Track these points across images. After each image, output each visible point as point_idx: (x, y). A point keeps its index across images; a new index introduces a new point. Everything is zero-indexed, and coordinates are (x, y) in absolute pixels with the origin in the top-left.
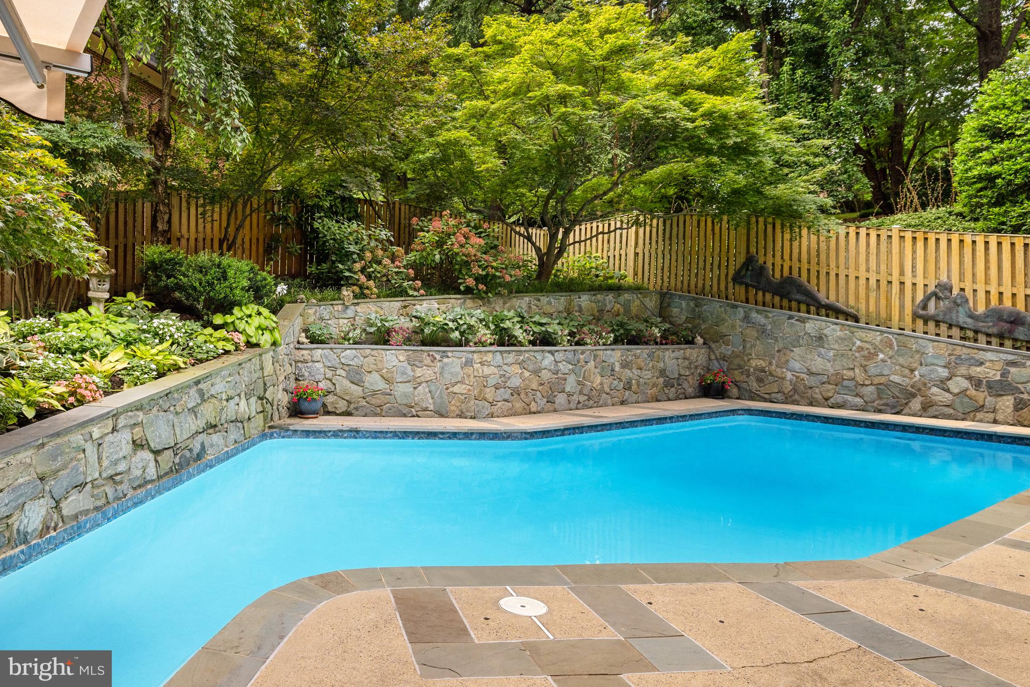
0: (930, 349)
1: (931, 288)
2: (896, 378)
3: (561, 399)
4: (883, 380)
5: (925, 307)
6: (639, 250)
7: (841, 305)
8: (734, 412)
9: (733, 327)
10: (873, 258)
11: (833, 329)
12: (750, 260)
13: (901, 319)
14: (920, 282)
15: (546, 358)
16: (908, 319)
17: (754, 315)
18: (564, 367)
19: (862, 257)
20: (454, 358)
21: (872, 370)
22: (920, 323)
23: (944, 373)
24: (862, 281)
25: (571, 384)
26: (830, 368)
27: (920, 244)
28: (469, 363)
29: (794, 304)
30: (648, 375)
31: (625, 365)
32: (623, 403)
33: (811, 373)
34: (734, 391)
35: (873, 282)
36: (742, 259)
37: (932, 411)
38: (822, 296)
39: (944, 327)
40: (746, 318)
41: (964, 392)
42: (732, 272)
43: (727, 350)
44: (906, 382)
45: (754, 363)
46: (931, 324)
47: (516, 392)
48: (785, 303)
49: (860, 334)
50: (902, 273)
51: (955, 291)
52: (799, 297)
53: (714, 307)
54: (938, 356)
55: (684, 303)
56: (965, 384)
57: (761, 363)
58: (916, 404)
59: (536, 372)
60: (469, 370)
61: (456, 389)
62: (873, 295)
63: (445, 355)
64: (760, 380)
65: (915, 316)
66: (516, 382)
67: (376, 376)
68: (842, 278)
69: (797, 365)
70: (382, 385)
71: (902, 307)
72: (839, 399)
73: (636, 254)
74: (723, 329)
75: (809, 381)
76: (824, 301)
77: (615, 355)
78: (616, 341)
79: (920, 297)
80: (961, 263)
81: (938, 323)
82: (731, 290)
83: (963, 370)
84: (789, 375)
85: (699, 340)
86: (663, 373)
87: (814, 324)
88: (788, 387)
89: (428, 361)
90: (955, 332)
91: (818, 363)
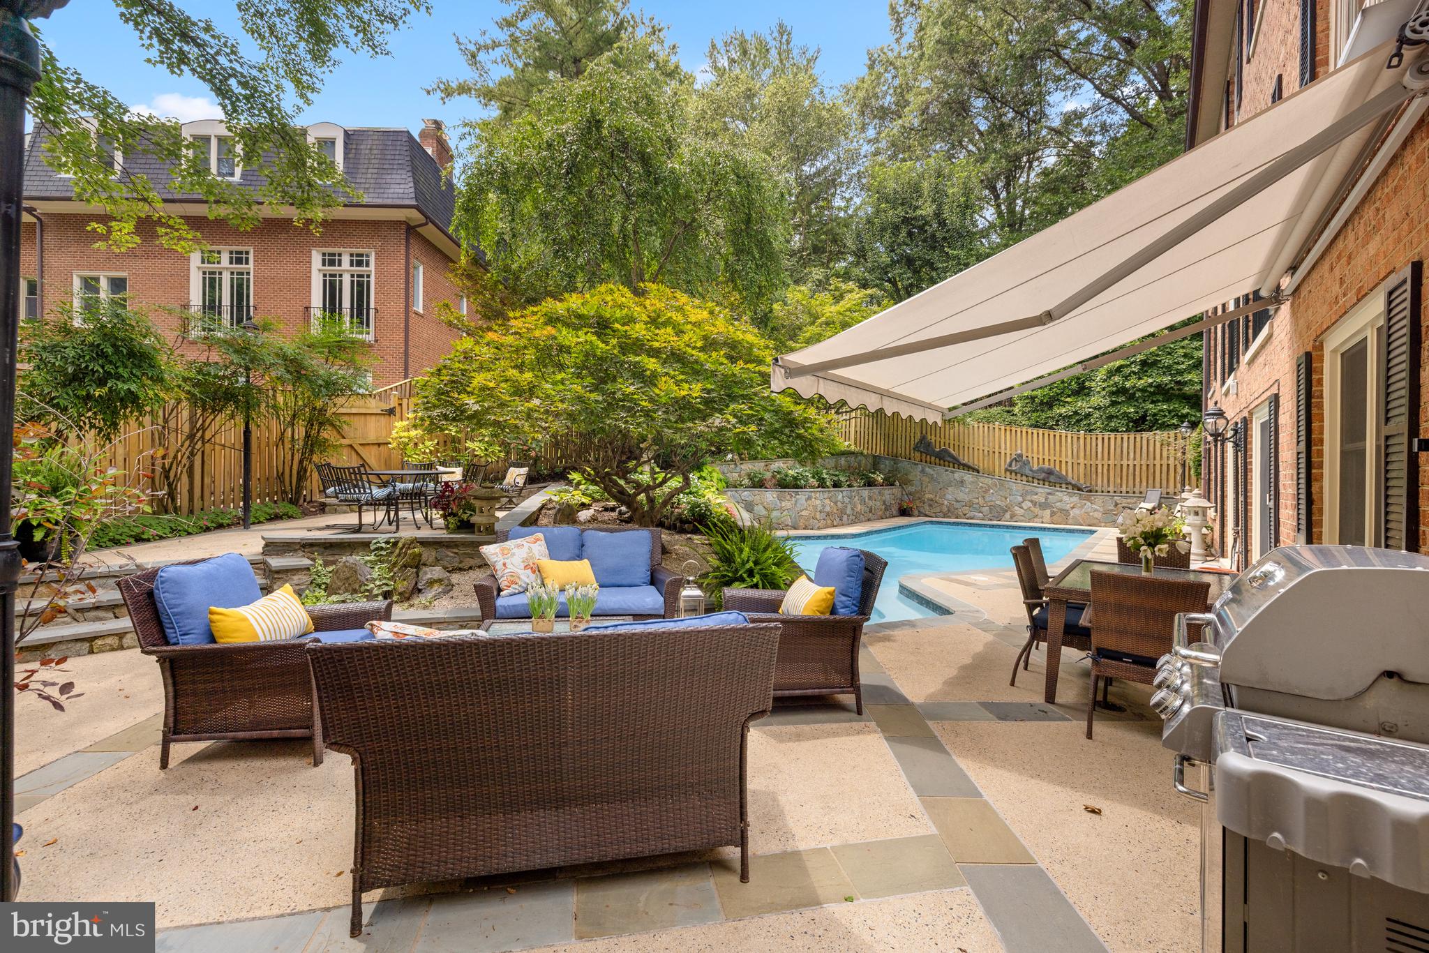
0: (1014, 487)
1: (1014, 456)
2: (998, 503)
3: (845, 518)
4: (992, 503)
5: (1010, 465)
6: (858, 429)
7: (971, 464)
8: (925, 523)
9: (916, 476)
10: (986, 439)
11: (968, 477)
12: (923, 438)
13: (1000, 472)
14: (1008, 452)
15: (840, 495)
16: (1003, 472)
17: (927, 469)
18: (847, 500)
19: (981, 438)
20: (802, 496)
21: (987, 499)
22: (1008, 473)
23: (1020, 499)
24: (981, 451)
25: (849, 511)
26: (966, 498)
27: (1008, 432)
28: (809, 498)
29: (947, 463)
30: (878, 503)
31: (870, 498)
32: (869, 520)
33: (957, 501)
34: (916, 513)
35: (986, 452)
36: (918, 436)
37: (1015, 519)
38: (961, 458)
39: (1019, 475)
40: (923, 471)
41: (1029, 508)
42: (912, 446)
43: (911, 489)
44: (1003, 504)
45: (927, 496)
46: (1013, 474)
47: (828, 514)
48: (942, 462)
49: (982, 479)
50: (1000, 448)
51: (1024, 458)
52: (949, 459)
53: (904, 465)
54: (1017, 491)
55: (887, 462)
56: (1030, 504)
57: (931, 496)
58: (1008, 515)
59: (835, 503)
60: (809, 502)
61: (803, 513)
62: (986, 458)
63: (797, 494)
64: (930, 506)
65: (1006, 470)
66: (828, 509)
67: (760, 507)
68: (971, 449)
69: (950, 497)
70: (764, 512)
71: (1000, 465)
72: (971, 514)
73: (856, 432)
74: (910, 477)
75: (957, 505)
76: (962, 462)
77: (866, 492)
78: (864, 485)
79: (1008, 460)
80: (1027, 443)
81: (1016, 473)
82: (912, 454)
83: (1029, 498)
84: (946, 503)
85: (897, 483)
86: (884, 502)
87: (959, 474)
88: (945, 509)
89: (788, 497)
90: (1024, 478)
91: (961, 496)
